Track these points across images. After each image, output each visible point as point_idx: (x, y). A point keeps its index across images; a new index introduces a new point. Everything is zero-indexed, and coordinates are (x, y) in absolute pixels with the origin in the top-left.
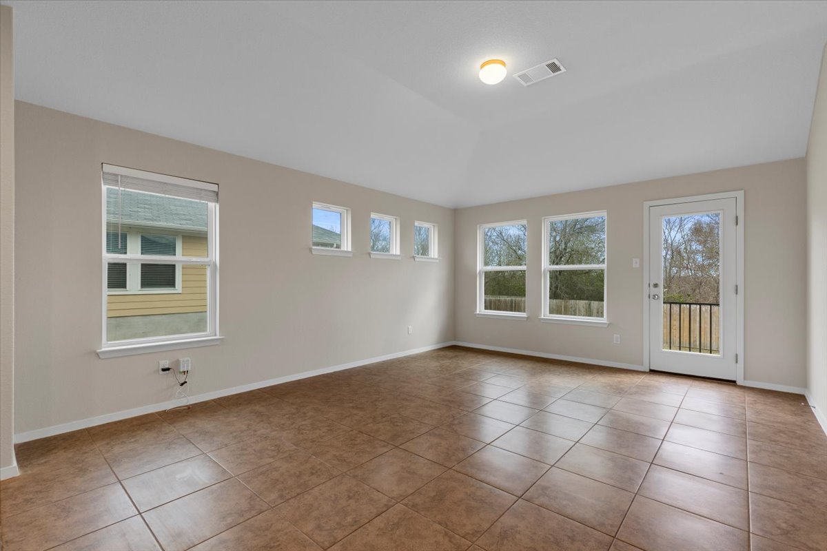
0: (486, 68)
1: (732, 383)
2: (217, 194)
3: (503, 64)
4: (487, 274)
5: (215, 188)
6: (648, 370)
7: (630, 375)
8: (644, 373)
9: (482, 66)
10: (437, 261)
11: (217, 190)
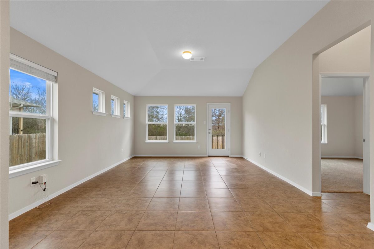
0: (185, 54)
1: (228, 156)
2: (56, 77)
3: (191, 53)
4: (149, 125)
5: (56, 74)
6: (208, 156)
7: (203, 159)
8: (207, 157)
9: (184, 53)
10: (130, 119)
11: (56, 76)
